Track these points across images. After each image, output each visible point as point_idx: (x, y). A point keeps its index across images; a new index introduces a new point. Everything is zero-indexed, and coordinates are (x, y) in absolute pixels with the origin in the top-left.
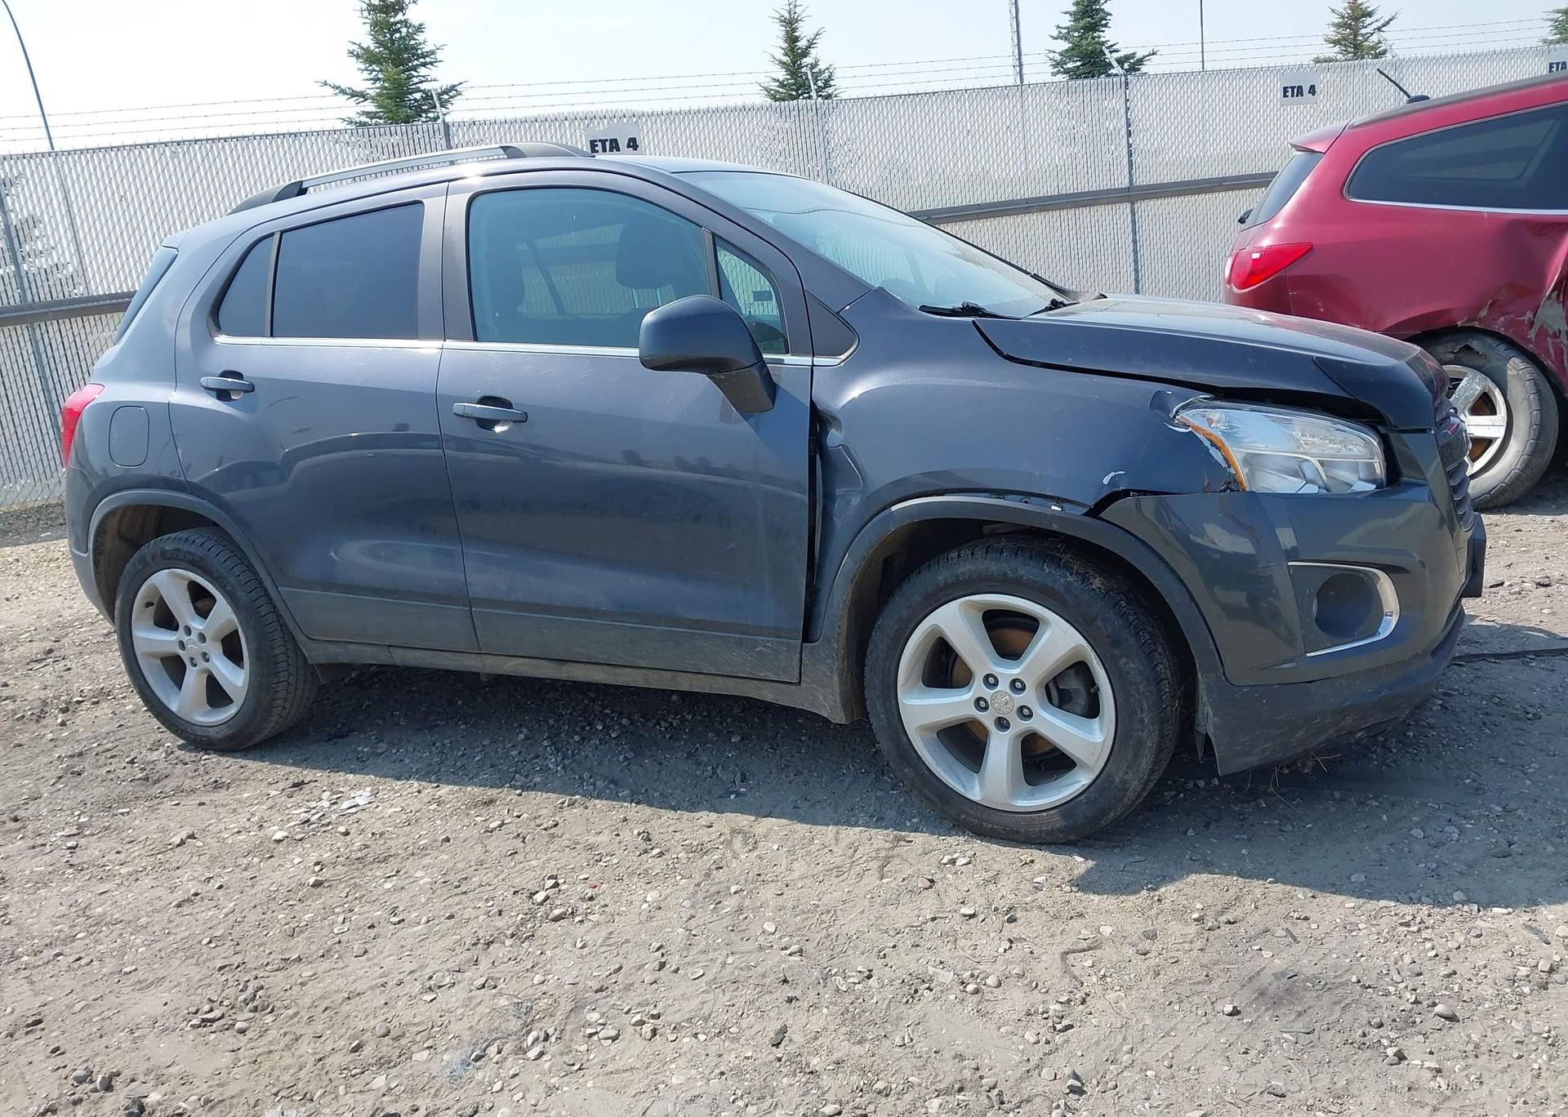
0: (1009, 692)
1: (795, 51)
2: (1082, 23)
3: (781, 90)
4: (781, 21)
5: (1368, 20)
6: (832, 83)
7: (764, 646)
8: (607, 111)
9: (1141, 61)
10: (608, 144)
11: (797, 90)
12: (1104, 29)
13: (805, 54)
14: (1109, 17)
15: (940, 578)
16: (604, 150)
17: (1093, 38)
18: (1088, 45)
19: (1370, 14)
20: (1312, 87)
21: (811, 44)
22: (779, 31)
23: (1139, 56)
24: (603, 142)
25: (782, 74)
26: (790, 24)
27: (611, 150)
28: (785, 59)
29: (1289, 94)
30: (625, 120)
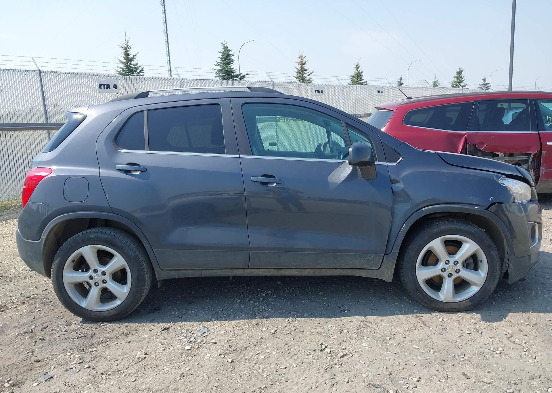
0: (453, 265)
1: (128, 59)
2: (225, 62)
3: (122, 72)
4: (123, 47)
5: (306, 72)
6: (143, 71)
7: (370, 257)
8: (106, 74)
9: (244, 76)
10: (106, 86)
11: (129, 73)
12: (231, 64)
13: (132, 60)
14: (233, 61)
15: (434, 231)
16: (104, 88)
17: (229, 67)
18: (228, 69)
19: (306, 70)
20: (322, 91)
21: (134, 57)
22: (122, 51)
23: (242, 75)
24: (104, 85)
25: (123, 66)
26: (126, 50)
27: (107, 88)
28: (124, 61)
29: (316, 92)
30: (112, 78)
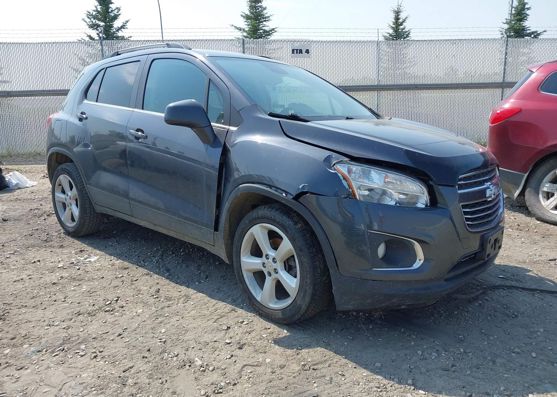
0: (272, 262)
1: (398, 23)
2: (516, 18)
3: (390, 37)
4: (394, 12)
6: (409, 36)
7: (204, 230)
8: (300, 39)
9: (539, 34)
10: (298, 51)
11: (396, 38)
12: (525, 21)
13: (401, 24)
14: (528, 16)
16: (297, 53)
17: (520, 24)
18: (517, 27)
21: (404, 21)
22: (393, 16)
23: (539, 32)
24: (297, 50)
25: (391, 31)
26: (397, 13)
27: (299, 53)
28: (393, 26)
30: (306, 43)
